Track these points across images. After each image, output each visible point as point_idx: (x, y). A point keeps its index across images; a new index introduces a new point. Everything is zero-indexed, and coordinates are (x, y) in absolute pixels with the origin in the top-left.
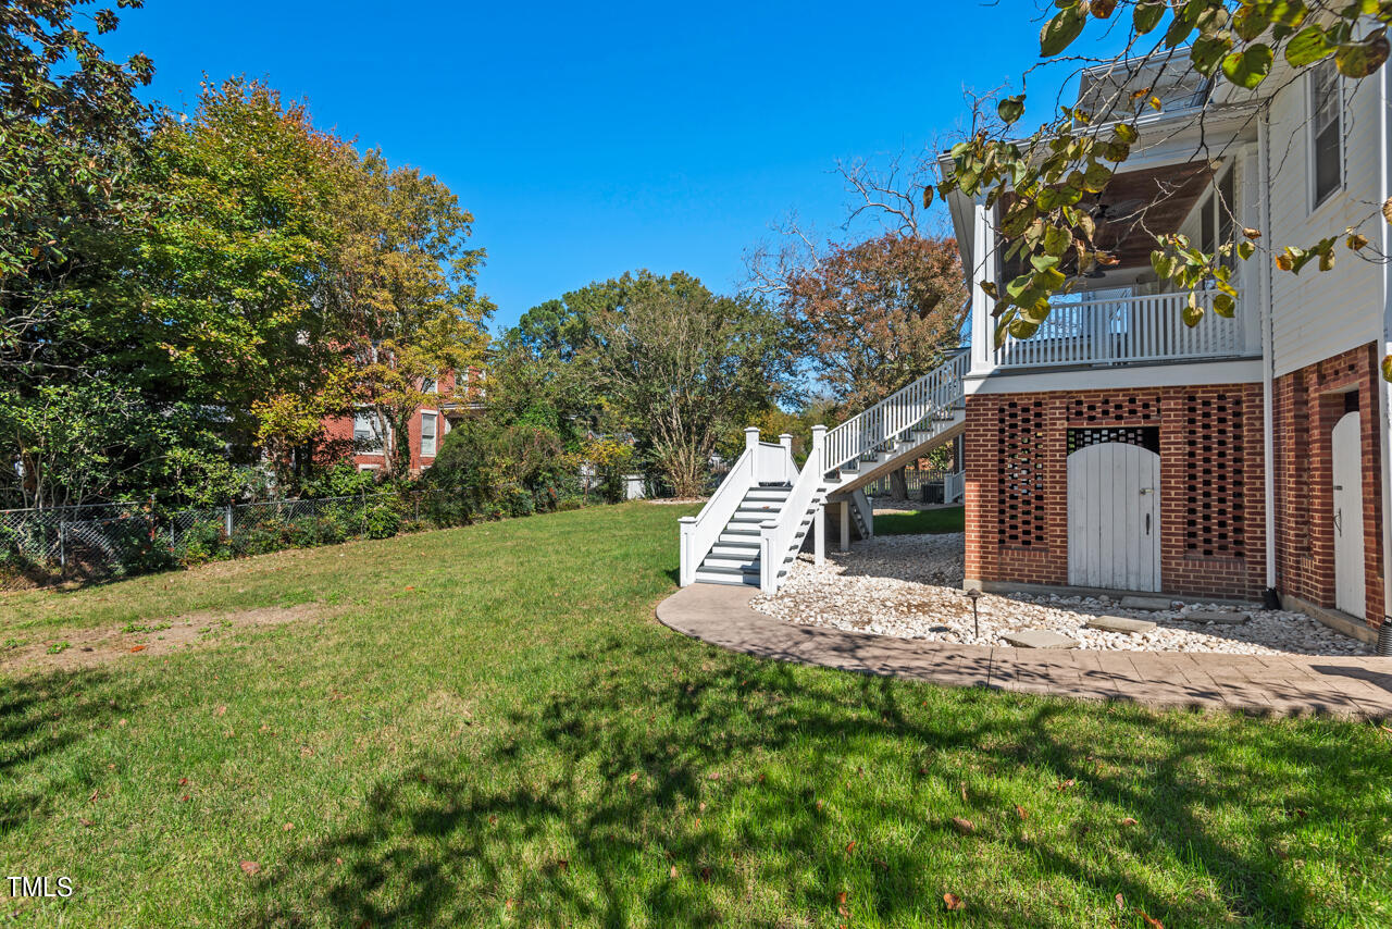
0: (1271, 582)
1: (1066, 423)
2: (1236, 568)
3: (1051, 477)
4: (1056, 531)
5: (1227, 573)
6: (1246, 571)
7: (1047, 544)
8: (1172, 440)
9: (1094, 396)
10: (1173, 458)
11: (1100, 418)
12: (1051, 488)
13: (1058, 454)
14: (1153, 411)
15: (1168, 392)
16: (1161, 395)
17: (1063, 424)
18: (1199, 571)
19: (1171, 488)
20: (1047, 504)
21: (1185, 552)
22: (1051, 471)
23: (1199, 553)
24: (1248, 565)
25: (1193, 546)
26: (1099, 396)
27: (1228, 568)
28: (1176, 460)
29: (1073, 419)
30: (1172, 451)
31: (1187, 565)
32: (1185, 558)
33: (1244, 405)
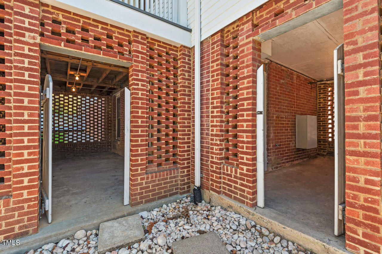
0: (198, 183)
1: (39, 38)
2: (174, 173)
3: (15, 101)
4: (22, 168)
5: (171, 178)
6: (179, 174)
7: (9, 186)
8: (140, 77)
9: (72, 19)
10: (140, 92)
11: (79, 44)
12: (16, 114)
13: (27, 74)
14: (126, 51)
15: (137, 37)
16: (132, 38)
17: (34, 38)
18: (154, 181)
19: (139, 117)
20: (11, 135)
21: (146, 168)
22: (16, 94)
23: (154, 168)
24: (180, 170)
25: (150, 162)
26: (79, 21)
27: (171, 174)
28: (142, 94)
29: (48, 37)
30: (140, 87)
31: (148, 178)
32: (146, 173)
33: (179, 62)
